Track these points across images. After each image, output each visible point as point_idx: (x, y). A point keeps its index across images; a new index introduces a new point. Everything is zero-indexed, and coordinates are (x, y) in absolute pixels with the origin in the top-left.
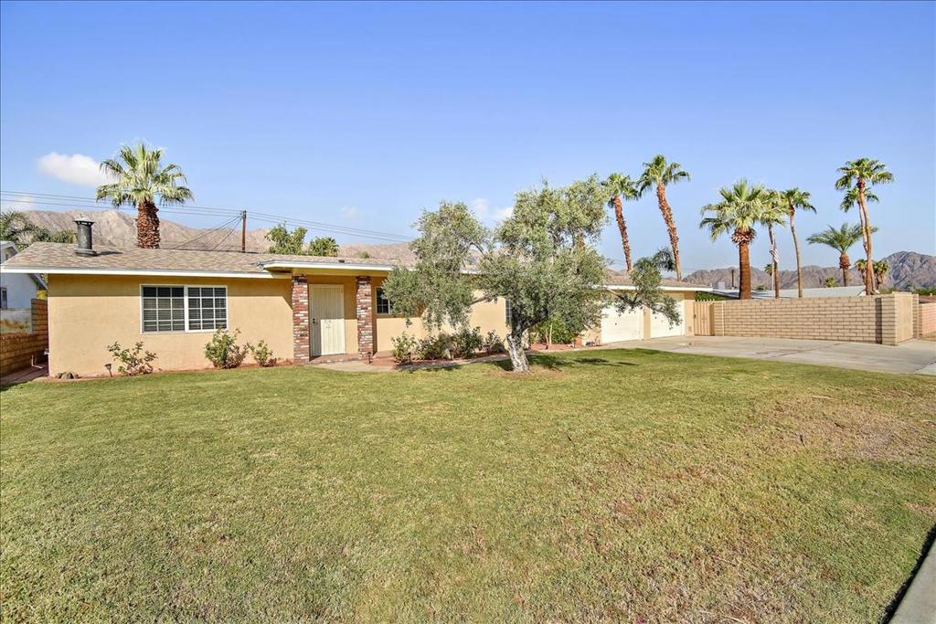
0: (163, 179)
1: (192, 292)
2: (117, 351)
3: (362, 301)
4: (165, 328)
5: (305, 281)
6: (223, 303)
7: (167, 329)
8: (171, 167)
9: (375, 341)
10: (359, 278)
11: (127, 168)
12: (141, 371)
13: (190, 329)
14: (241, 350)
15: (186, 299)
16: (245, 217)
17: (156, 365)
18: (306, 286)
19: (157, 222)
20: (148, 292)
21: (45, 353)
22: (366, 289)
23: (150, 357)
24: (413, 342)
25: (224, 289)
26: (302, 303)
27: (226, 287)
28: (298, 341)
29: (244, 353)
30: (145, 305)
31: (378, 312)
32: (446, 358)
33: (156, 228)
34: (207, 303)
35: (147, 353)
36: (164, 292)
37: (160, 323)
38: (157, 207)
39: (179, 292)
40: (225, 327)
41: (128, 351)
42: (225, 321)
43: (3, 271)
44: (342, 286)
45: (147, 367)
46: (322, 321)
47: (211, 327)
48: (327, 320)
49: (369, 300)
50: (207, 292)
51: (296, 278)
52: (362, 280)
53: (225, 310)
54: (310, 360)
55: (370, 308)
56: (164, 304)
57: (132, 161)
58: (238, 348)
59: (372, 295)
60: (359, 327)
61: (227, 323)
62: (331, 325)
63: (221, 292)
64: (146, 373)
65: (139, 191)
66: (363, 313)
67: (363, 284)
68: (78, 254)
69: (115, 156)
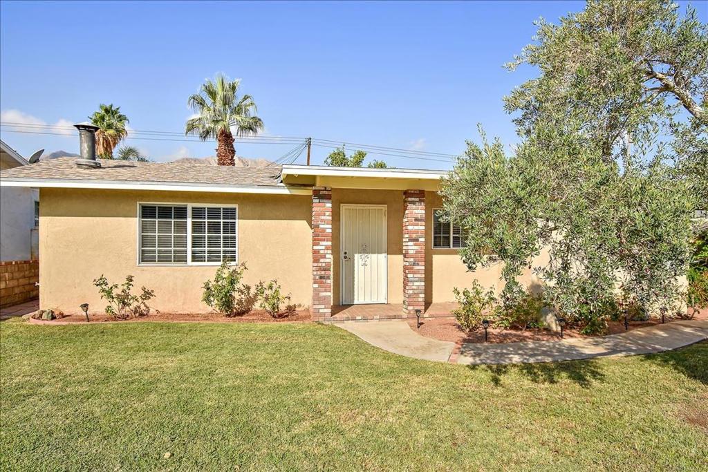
0: (238, 110)
1: (197, 213)
2: (103, 286)
3: (410, 228)
4: (164, 259)
5: (328, 197)
6: (231, 228)
7: (167, 259)
8: (246, 98)
9: (428, 291)
10: (407, 193)
11: (209, 101)
12: (136, 312)
13: (193, 261)
14: (253, 291)
15: (189, 221)
16: (310, 144)
17: (154, 305)
18: (329, 205)
19: (233, 152)
20: (147, 212)
21: (37, 284)
22: (417, 210)
23: (147, 294)
24: (492, 299)
25: (235, 209)
26: (324, 230)
27: (235, 206)
28: (316, 286)
29: (256, 295)
30: (143, 228)
31: (435, 245)
32: (548, 330)
33: (232, 157)
34: (214, 228)
35: (144, 289)
36: (165, 212)
37: (159, 252)
38: (234, 137)
39: (181, 212)
40: (233, 258)
41: (116, 286)
42: (234, 252)
43: (4, 184)
44: (384, 207)
45: (143, 307)
46: (357, 256)
47: (217, 259)
48: (364, 256)
49: (421, 227)
50: (214, 213)
51: (317, 194)
52: (412, 195)
53: (234, 237)
54: (333, 314)
55: (422, 240)
56: (165, 228)
57: (213, 94)
58: (248, 288)
59: (427, 220)
60: (405, 268)
61: (236, 255)
62: (368, 262)
63: (230, 213)
64: (142, 315)
65: (217, 121)
66: (411, 247)
67: (414, 203)
68: (79, 165)
69: (199, 91)
